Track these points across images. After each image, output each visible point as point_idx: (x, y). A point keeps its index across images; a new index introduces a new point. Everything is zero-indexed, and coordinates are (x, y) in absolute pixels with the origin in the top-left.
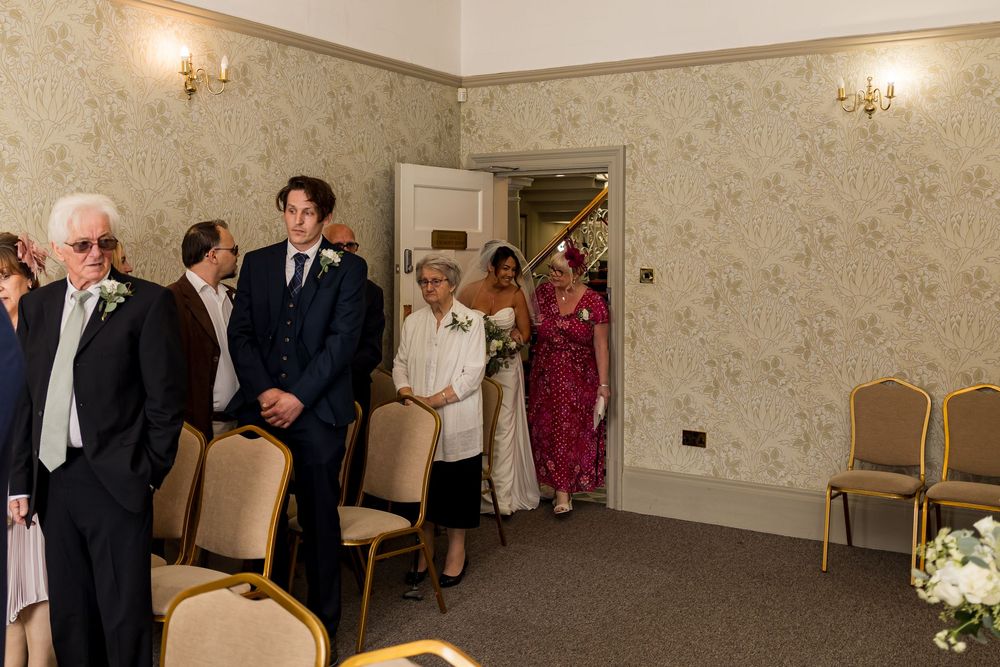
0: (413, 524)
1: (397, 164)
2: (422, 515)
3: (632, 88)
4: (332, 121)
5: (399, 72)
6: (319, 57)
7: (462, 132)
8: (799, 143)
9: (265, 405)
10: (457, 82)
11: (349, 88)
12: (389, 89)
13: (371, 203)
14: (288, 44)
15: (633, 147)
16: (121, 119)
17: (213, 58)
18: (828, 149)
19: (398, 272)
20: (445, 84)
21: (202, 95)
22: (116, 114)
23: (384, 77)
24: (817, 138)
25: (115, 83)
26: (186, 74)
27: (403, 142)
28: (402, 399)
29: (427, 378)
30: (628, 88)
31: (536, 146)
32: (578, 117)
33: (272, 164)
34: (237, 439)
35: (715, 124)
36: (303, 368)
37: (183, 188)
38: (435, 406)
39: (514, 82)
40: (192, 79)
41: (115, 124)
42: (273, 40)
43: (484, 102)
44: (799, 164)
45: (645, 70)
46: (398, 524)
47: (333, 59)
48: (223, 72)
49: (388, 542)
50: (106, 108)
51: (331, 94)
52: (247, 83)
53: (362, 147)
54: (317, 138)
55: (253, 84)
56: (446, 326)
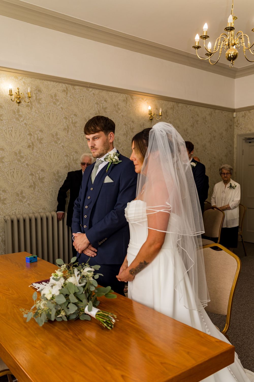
4: (192, 126)
5: (214, 109)
6: (188, 106)
7: (235, 127)
10: (233, 111)
12: (211, 114)
13: (204, 151)
14: (179, 103)
17: (157, 109)
20: (229, 111)
21: (154, 120)
22: (131, 127)
23: (209, 111)
25: (131, 118)
26: (150, 114)
27: (215, 131)
28: (213, 208)
39: (252, 109)
40: (152, 116)
41: (131, 130)
42: (174, 102)
43: (243, 116)
47: (193, 106)
48: (160, 113)
50: (129, 126)
51: (192, 117)
52: (167, 116)
53: (202, 134)
54: (188, 131)
55: (169, 116)
56: (228, 187)
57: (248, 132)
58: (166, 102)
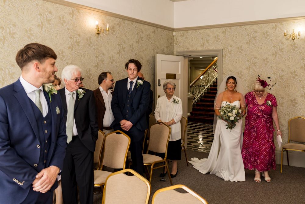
0: (163, 159)
1: (156, 54)
2: (166, 156)
3: (224, 32)
4: (137, 42)
5: (156, 27)
6: (134, 23)
7: (175, 44)
8: (273, 48)
9: (122, 124)
10: (173, 30)
11: (142, 32)
12: (154, 32)
13: (149, 66)
14: (125, 20)
15: (225, 49)
16: (79, 42)
17: (104, 24)
18: (281, 50)
19: (156, 86)
20: (169, 30)
21: (101, 35)
22: (77, 41)
23: (152, 29)
24: (278, 47)
25: (77, 32)
27: (158, 48)
28: (159, 123)
29: (166, 117)
30: (223, 32)
31: (196, 49)
32: (209, 40)
33: (121, 55)
34: (114, 134)
35: (248, 43)
36: (133, 114)
37: (96, 62)
38: (169, 125)
39: (189, 30)
40: (98, 30)
41: (77, 43)
42: (121, 18)
43: (181, 36)
44: (273, 54)
45: (228, 27)
46: (159, 159)
47: (138, 24)
48: (107, 28)
49: (157, 164)
50: (75, 39)
51: (137, 34)
52: (114, 31)
53: (146, 50)
54: (133, 47)
55: (115, 31)
56: (171, 102)
57: (186, 50)
58: (113, 18)
